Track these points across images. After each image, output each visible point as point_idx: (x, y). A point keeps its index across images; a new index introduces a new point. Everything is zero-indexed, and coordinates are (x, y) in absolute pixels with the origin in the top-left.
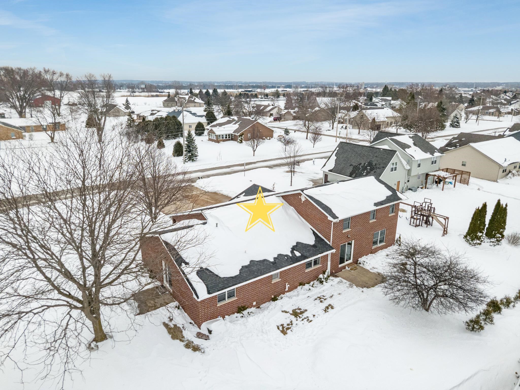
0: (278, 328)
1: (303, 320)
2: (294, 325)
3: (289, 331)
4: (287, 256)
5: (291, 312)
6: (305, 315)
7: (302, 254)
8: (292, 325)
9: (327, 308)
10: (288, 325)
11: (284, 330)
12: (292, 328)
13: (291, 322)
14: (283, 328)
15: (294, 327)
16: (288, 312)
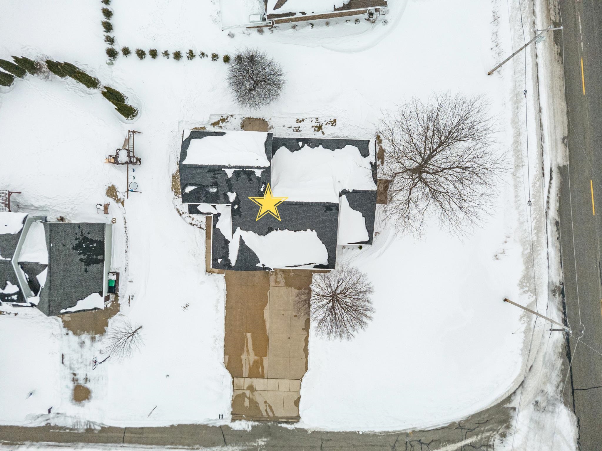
0: (336, 124)
1: (320, 122)
2: (327, 122)
3: (332, 120)
4: (308, 145)
5: (321, 131)
6: (316, 124)
7: (298, 142)
8: (327, 123)
9: (300, 122)
10: (329, 124)
11: (334, 122)
12: (329, 121)
13: (326, 125)
14: (333, 124)
15: (328, 120)
16: (322, 132)
